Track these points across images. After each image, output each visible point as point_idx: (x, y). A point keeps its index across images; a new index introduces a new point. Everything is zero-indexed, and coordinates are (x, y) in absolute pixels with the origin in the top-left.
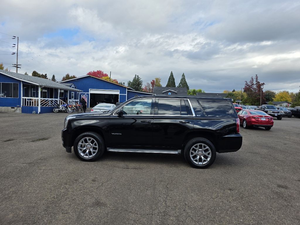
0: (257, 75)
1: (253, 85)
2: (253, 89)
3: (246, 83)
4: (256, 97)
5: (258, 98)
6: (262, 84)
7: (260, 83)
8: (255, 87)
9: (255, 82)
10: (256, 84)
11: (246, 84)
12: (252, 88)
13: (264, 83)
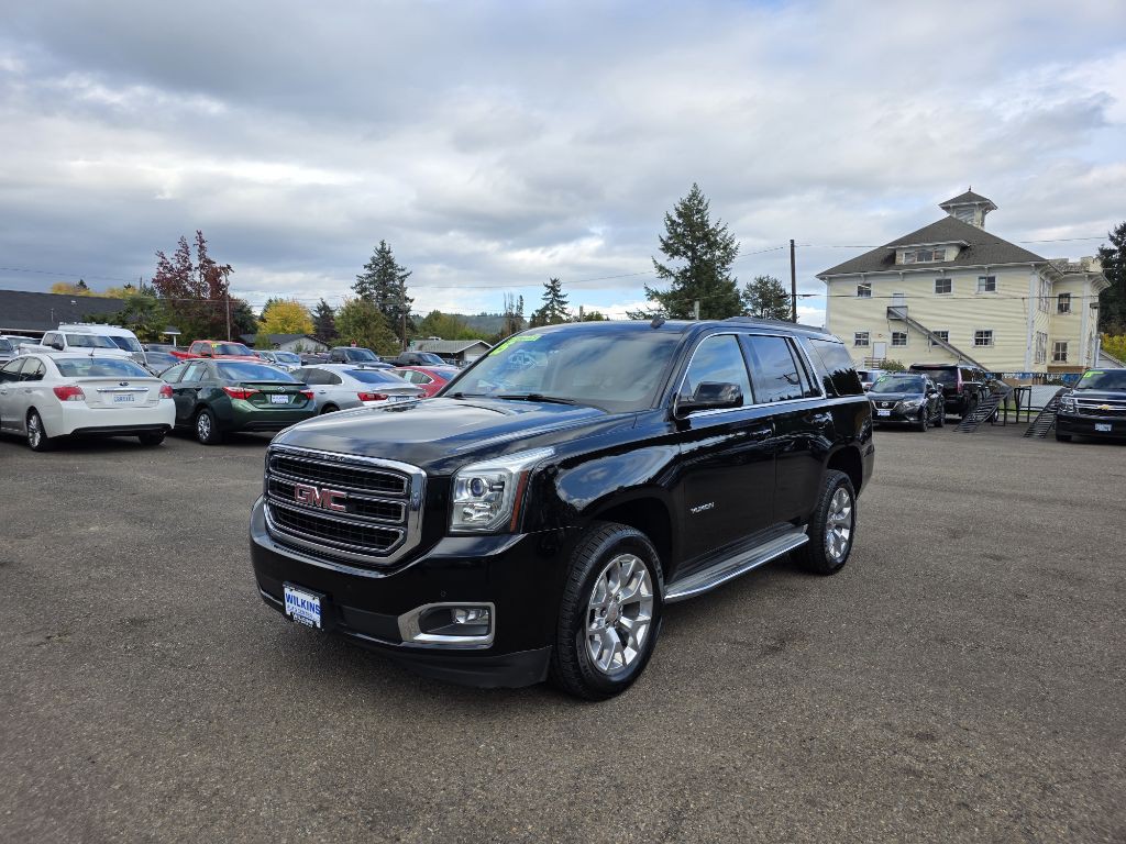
0: (200, 233)
1: (189, 269)
2: (191, 284)
3: (160, 260)
4: (206, 317)
5: (215, 319)
6: (223, 269)
7: (217, 265)
8: (197, 279)
9: (195, 262)
10: (202, 267)
11: (161, 264)
12: (187, 281)
13: (229, 267)
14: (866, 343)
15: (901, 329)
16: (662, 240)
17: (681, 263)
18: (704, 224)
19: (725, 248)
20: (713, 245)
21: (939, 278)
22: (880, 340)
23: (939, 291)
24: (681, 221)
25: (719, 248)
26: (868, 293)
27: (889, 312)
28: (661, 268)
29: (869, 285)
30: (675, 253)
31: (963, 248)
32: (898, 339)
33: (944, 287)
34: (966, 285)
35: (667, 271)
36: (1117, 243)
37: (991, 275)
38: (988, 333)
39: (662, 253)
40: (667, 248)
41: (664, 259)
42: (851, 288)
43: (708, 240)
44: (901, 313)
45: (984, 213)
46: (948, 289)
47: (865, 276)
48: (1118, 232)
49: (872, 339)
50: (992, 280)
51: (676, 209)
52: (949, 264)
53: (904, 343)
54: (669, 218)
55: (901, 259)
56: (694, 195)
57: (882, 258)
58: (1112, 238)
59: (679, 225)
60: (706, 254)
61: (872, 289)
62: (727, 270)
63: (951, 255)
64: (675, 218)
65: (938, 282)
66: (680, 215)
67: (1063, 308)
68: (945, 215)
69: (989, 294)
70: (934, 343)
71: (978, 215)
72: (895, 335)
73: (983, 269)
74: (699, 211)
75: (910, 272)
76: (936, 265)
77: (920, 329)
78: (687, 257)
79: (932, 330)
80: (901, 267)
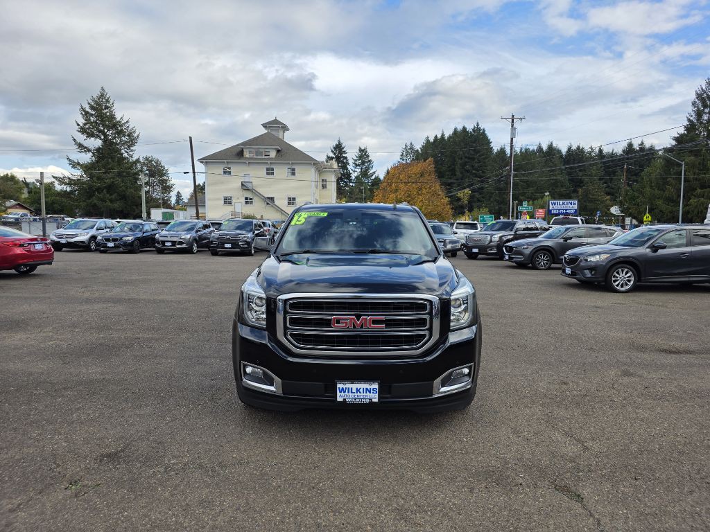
14: (230, 203)
15: (249, 195)
16: (78, 125)
17: (96, 143)
18: (112, 117)
19: (129, 135)
20: (120, 133)
21: (268, 167)
22: (238, 201)
23: (268, 174)
24: (93, 113)
25: (124, 136)
26: (230, 173)
27: (242, 185)
28: (80, 146)
29: (229, 168)
30: (90, 135)
31: (278, 151)
32: (248, 201)
33: (270, 172)
34: (281, 171)
35: (86, 148)
36: (335, 154)
37: (293, 167)
38: (294, 199)
39: (80, 134)
40: (83, 130)
41: (81, 138)
42: (219, 169)
43: (116, 129)
44: (249, 185)
45: (284, 132)
46: (272, 174)
47: (227, 162)
48: (335, 148)
49: (233, 201)
50: (294, 170)
51: (89, 104)
52: (271, 159)
53: (251, 203)
54: (83, 109)
55: (247, 154)
56: (102, 95)
57: (236, 152)
58: (332, 151)
59: (92, 115)
60: (115, 138)
61: (232, 170)
62: (132, 151)
63: (273, 154)
64: (88, 109)
65: (268, 169)
66: (92, 108)
67: (324, 187)
68: (264, 131)
69: (293, 177)
70: (268, 204)
71: (281, 133)
72: (246, 198)
73: (289, 163)
74: (107, 107)
75: (251, 162)
76: (266, 159)
77: (259, 195)
78: (101, 139)
79: (266, 196)
80: (247, 158)
